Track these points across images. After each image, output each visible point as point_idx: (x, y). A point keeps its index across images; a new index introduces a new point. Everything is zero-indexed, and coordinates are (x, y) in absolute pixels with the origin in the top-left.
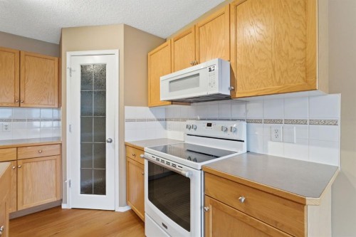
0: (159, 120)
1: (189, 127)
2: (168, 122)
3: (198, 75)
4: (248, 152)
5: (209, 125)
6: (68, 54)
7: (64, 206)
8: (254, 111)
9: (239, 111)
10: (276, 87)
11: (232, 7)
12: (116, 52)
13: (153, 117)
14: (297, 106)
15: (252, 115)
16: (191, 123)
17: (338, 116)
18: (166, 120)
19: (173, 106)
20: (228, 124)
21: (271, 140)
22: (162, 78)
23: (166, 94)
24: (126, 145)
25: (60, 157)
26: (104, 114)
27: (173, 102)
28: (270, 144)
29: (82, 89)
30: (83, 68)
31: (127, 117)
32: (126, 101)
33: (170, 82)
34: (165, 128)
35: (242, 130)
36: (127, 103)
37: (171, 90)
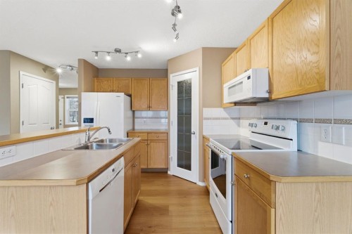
0: (233, 119)
1: (251, 125)
2: (241, 121)
3: (242, 83)
4: (298, 150)
5: (266, 123)
6: (171, 75)
7: (169, 173)
11: (270, 19)
12: (197, 69)
13: (227, 116)
18: (239, 119)
19: (236, 107)
21: (321, 140)
22: (224, 86)
23: (227, 99)
24: (204, 137)
25: (167, 141)
26: (190, 114)
28: (321, 144)
29: (178, 97)
30: (179, 83)
31: (205, 116)
32: (205, 104)
33: (230, 88)
34: (239, 126)
35: (291, 129)
36: (204, 106)
37: (229, 95)
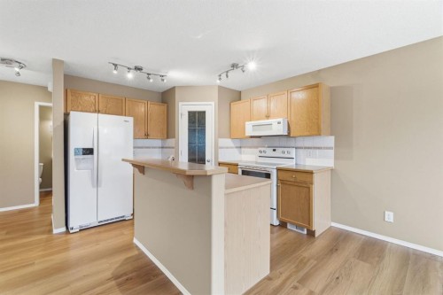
0: (237, 147)
1: (261, 152)
2: (243, 149)
3: (271, 124)
5: (274, 150)
6: (180, 104)
8: (300, 143)
9: (292, 142)
10: (308, 133)
12: (213, 103)
14: (318, 141)
15: (299, 145)
16: (262, 149)
17: (333, 145)
18: (242, 147)
20: (286, 150)
21: (307, 157)
22: (247, 123)
23: (249, 131)
24: (220, 163)
27: (252, 137)
29: (189, 126)
30: (190, 113)
31: (220, 145)
32: (219, 135)
33: (254, 126)
34: (240, 153)
35: (293, 152)
36: (220, 137)
37: (253, 130)
